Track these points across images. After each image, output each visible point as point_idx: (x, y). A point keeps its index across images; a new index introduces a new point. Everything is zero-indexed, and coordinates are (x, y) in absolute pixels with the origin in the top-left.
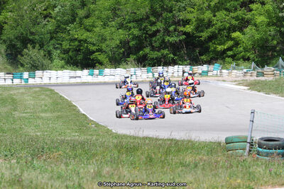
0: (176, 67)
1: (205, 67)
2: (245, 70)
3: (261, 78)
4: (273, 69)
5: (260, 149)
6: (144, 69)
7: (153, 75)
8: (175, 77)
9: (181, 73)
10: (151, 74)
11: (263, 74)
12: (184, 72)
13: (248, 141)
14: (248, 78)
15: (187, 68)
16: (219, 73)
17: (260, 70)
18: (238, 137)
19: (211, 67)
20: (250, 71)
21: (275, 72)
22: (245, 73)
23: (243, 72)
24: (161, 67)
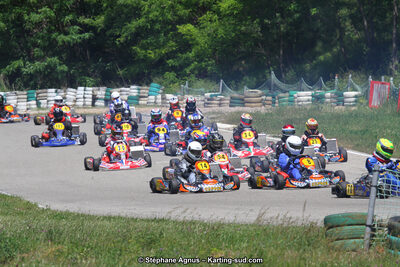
0: (81, 89)
1: (133, 90)
2: (208, 95)
4: (259, 92)
5: (393, 238)
6: (23, 94)
7: (38, 104)
8: (78, 108)
9: (89, 102)
10: (35, 102)
11: (243, 102)
12: (95, 99)
13: (369, 222)
14: (216, 108)
15: (101, 92)
16: (159, 101)
17: (236, 95)
18: (349, 216)
19: (145, 90)
20: (216, 96)
21: (264, 97)
22: (208, 100)
23: (203, 98)
24: (53, 90)
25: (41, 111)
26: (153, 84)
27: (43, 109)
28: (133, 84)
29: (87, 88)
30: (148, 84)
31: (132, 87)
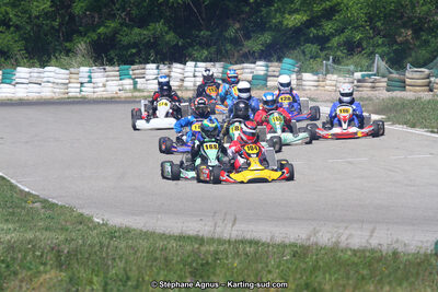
0: (190, 64)
1: (259, 67)
2: (358, 75)
3: (398, 94)
4: (426, 71)
6: (113, 70)
7: (135, 83)
8: (187, 89)
10: (130, 81)
11: (403, 85)
14: (367, 93)
15: (217, 69)
17: (395, 75)
19: (274, 67)
20: (369, 76)
21: (432, 79)
22: (359, 81)
23: (351, 80)
24: (154, 66)
25: (137, 94)
26: (286, 60)
27: (139, 90)
28: (260, 59)
29: (199, 64)
30: (280, 60)
31: (259, 63)
